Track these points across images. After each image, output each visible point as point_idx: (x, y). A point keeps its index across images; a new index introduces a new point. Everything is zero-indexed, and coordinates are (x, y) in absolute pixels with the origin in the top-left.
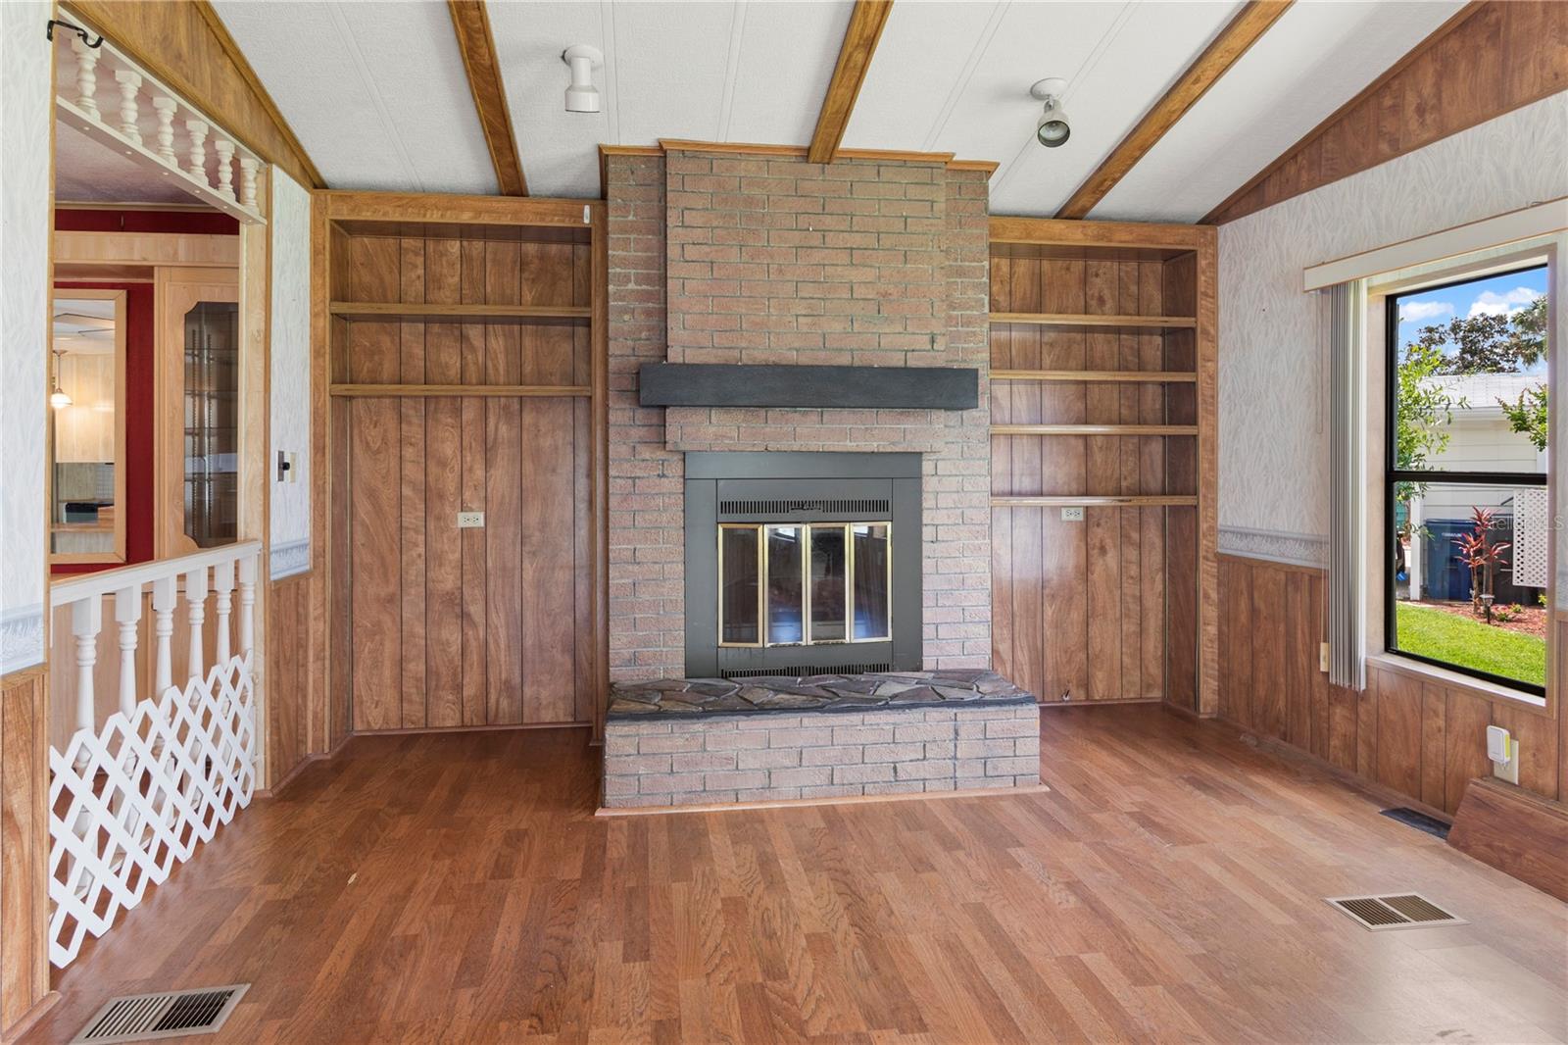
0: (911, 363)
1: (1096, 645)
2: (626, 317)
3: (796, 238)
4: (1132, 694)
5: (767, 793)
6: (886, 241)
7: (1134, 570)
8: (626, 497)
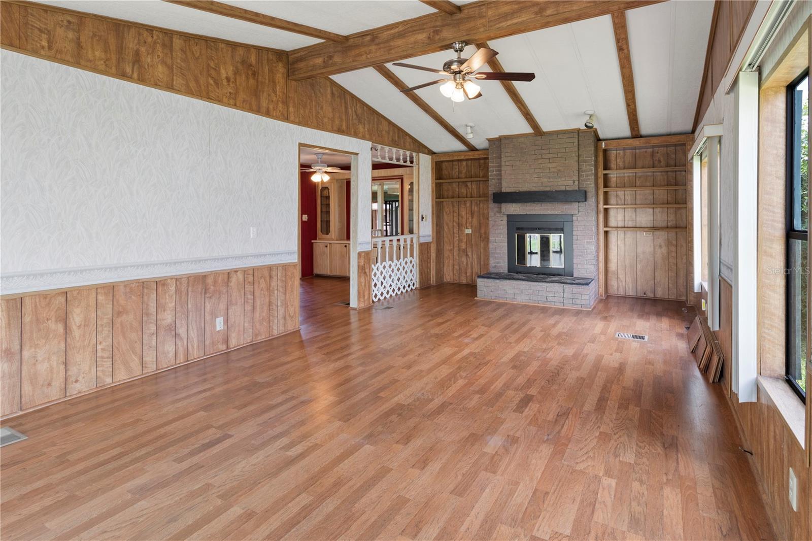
0: (568, 189)
2: (493, 181)
3: (534, 157)
5: (514, 300)
6: (560, 155)
7: (674, 254)
8: (493, 226)
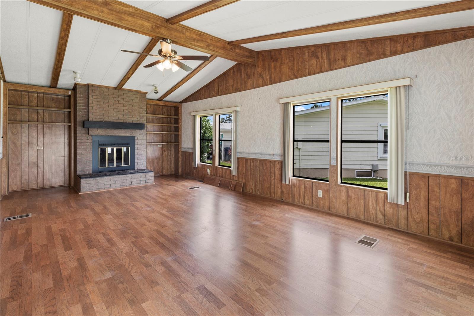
0: (134, 122)
1: (164, 166)
2: (81, 112)
3: (113, 101)
4: (169, 173)
6: (129, 103)
7: (170, 154)
8: (80, 143)
